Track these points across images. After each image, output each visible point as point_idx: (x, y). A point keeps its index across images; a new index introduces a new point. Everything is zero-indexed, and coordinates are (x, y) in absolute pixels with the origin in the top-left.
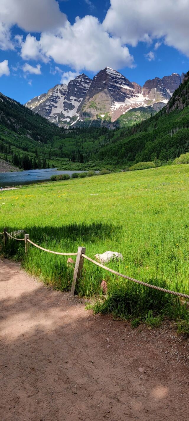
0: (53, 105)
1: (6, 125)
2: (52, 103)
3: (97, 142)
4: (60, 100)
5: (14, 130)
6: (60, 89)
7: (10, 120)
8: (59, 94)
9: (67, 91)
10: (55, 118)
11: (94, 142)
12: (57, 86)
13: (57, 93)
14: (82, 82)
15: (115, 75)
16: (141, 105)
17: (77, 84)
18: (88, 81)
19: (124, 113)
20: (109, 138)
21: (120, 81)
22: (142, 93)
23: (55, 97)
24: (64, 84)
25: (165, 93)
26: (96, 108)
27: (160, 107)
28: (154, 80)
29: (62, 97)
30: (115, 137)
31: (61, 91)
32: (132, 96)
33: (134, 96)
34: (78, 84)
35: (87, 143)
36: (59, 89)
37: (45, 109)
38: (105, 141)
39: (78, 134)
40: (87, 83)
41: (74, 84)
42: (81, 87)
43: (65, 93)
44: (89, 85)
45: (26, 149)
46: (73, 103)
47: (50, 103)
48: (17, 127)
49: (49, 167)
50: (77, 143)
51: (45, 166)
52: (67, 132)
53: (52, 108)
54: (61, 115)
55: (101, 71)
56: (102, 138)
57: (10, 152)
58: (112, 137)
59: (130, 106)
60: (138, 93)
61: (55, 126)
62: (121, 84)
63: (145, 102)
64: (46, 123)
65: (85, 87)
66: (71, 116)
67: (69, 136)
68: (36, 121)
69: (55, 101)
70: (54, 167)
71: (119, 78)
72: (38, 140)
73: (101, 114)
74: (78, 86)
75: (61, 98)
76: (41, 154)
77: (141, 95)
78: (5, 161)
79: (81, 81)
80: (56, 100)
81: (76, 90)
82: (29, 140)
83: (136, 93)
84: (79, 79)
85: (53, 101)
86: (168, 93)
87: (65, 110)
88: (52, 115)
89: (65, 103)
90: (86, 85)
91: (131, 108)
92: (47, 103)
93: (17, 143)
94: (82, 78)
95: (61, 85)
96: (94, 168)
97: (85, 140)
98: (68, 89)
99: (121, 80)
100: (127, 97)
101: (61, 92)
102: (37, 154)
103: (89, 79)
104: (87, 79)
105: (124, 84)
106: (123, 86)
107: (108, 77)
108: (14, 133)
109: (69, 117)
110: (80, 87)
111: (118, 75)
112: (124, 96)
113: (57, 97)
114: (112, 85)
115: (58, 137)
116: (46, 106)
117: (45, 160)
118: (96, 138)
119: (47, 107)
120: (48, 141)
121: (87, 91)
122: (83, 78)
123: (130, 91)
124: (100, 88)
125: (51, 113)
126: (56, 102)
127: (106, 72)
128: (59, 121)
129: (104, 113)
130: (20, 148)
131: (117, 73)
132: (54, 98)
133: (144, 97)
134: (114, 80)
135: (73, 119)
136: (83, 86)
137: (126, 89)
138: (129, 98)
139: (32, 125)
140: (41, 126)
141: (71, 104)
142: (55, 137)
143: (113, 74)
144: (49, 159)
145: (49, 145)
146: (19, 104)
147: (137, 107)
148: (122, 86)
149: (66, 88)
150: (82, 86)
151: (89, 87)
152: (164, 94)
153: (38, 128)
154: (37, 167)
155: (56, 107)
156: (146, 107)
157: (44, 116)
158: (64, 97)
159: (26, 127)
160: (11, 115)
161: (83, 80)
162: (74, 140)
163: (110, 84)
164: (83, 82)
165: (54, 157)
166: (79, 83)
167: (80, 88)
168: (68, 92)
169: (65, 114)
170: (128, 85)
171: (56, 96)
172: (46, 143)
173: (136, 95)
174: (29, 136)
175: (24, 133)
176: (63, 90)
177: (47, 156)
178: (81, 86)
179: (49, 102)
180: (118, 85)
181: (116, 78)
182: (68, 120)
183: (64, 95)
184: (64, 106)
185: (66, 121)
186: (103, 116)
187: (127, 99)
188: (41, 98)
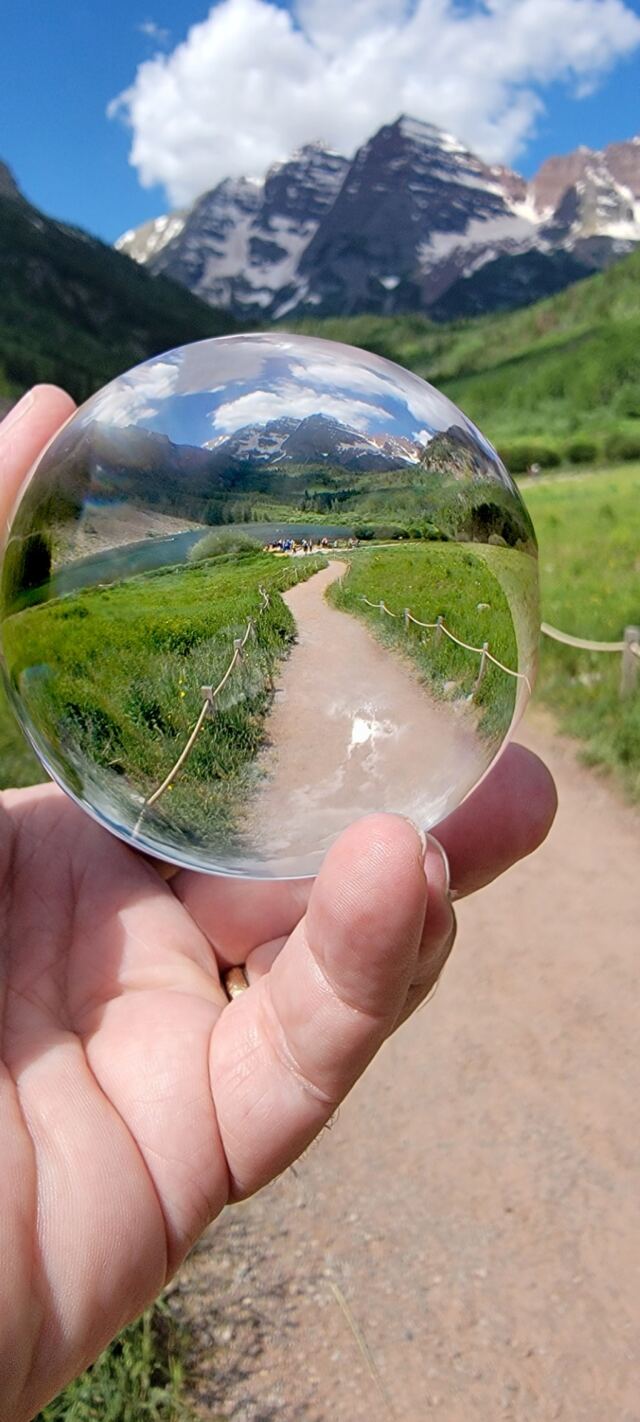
0: (210, 249)
2: (210, 242)
4: (235, 229)
6: (236, 195)
8: (233, 212)
9: (259, 200)
10: (219, 292)
13: (223, 207)
15: (432, 139)
16: (530, 245)
17: (293, 174)
18: (334, 166)
19: (467, 273)
21: (449, 161)
23: (217, 223)
25: (613, 201)
26: (366, 256)
27: (597, 252)
29: (242, 220)
31: (238, 202)
32: (495, 213)
33: (502, 213)
34: (298, 176)
37: (185, 263)
40: (331, 173)
41: (285, 177)
42: (310, 186)
44: (337, 179)
46: (283, 239)
47: (201, 242)
53: (207, 259)
54: (239, 284)
59: (490, 248)
60: (516, 200)
62: (453, 171)
65: (322, 185)
66: (275, 285)
69: (218, 234)
71: (446, 153)
73: (386, 274)
74: (299, 181)
75: (239, 222)
79: (310, 165)
80: (222, 231)
81: (292, 195)
83: (505, 204)
84: (303, 159)
85: (211, 234)
87: (254, 264)
88: (207, 281)
89: (254, 241)
90: (328, 180)
91: (491, 256)
92: (189, 242)
99: (452, 160)
100: (476, 217)
104: (333, 157)
105: (465, 171)
106: (460, 178)
107: (407, 148)
109: (266, 289)
110: (305, 185)
111: (442, 141)
112: (465, 213)
113: (224, 223)
114: (422, 177)
116: (187, 251)
119: (191, 257)
121: (330, 198)
123: (484, 195)
124: (378, 186)
125: (203, 275)
126: (221, 237)
127: (400, 130)
128: (234, 301)
129: (395, 274)
131: (439, 136)
132: (213, 226)
134: (427, 158)
135: (282, 294)
136: (317, 181)
137: (472, 190)
138: (484, 220)
141: (273, 245)
143: (424, 137)
147: (514, 253)
148: (456, 180)
150: (313, 180)
151: (337, 183)
155: (220, 255)
158: (249, 219)
161: (316, 162)
163: (416, 174)
164: (317, 166)
166: (303, 172)
167: (306, 189)
168: (266, 204)
169: (255, 277)
170: (478, 175)
173: (506, 209)
176: (243, 198)
178: (309, 182)
180: (445, 178)
181: (436, 150)
182: (264, 299)
183: (248, 212)
184: (253, 252)
185: (256, 305)
186: (390, 283)
187: (473, 224)
188: (167, 226)
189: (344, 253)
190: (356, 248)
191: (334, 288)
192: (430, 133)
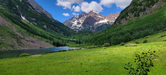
1: (54, 30)
2: (73, 22)
3: (87, 36)
5: (57, 32)
7: (56, 28)
8: (75, 19)
10: (73, 27)
11: (86, 36)
16: (106, 23)
19: (99, 26)
20: (92, 35)
26: (89, 24)
30: (94, 34)
32: (102, 20)
35: (84, 37)
38: (91, 36)
39: (81, 33)
40: (86, 15)
45: (59, 39)
46: (80, 22)
48: (58, 31)
49: (66, 46)
50: (80, 36)
51: (65, 45)
52: (77, 32)
54: (76, 26)
55: (91, 11)
56: (89, 35)
57: (53, 40)
58: (93, 35)
60: (105, 19)
61: (73, 30)
64: (69, 29)
66: (79, 27)
67: (77, 34)
68: (66, 28)
70: (68, 46)
72: (65, 35)
73: (91, 26)
76: (65, 41)
78: (50, 43)
79: (84, 14)
82: (62, 35)
85: (73, 21)
87: (77, 24)
88: (72, 26)
90: (85, 16)
91: (102, 24)
93: (56, 37)
96: (82, 47)
97: (83, 36)
99: (98, 14)
101: (76, 18)
102: (63, 41)
104: (86, 14)
107: (93, 13)
108: (56, 33)
109: (78, 27)
113: (74, 20)
114: (95, 16)
115: (73, 34)
117: (65, 43)
118: (87, 35)
119: (71, 24)
120: (69, 36)
123: (102, 18)
125: (72, 25)
126: (74, 22)
127: (93, 11)
128: (75, 28)
130: (57, 38)
133: (107, 20)
135: (80, 28)
137: (100, 17)
139: (64, 30)
140: (67, 30)
141: (79, 22)
142: (72, 34)
144: (68, 43)
145: (69, 37)
146: (60, 22)
147: (104, 24)
149: (78, 17)
153: (66, 31)
154: (62, 46)
155: (74, 23)
156: (108, 24)
157: (69, 27)
158: (77, 20)
159: (61, 31)
160: (56, 27)
162: (79, 35)
165: (69, 42)
169: (77, 26)
172: (68, 36)
174: (62, 34)
175: (60, 33)
177: (67, 41)
180: (97, 16)
181: (96, 14)
182: (78, 28)
183: (77, 19)
184: (77, 23)
185: (77, 29)
186: (91, 27)
187: (100, 21)
188: (69, 20)
189: (86, 24)
190: (88, 23)
191: (85, 27)
192: (96, 12)
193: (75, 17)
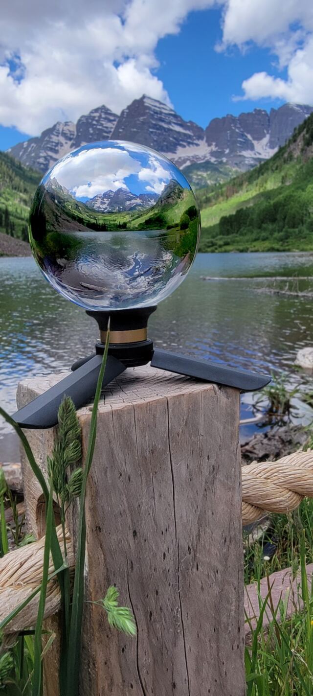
0: (51, 157)
2: (50, 153)
4: (63, 148)
6: (63, 130)
8: (62, 139)
9: (76, 133)
12: (58, 125)
13: (58, 136)
14: (102, 119)
15: (159, 108)
16: (206, 159)
17: (92, 121)
18: (112, 118)
21: (167, 118)
22: (205, 139)
23: (54, 144)
24: (70, 122)
25: (244, 139)
27: (238, 162)
28: (224, 118)
29: (66, 143)
31: (65, 134)
32: (189, 143)
33: (193, 144)
34: (94, 122)
36: (61, 130)
37: (39, 163)
40: (110, 121)
41: (88, 123)
42: (100, 127)
43: (72, 136)
44: (114, 124)
47: (47, 153)
53: (49, 161)
55: (135, 102)
59: (188, 159)
60: (199, 138)
62: (169, 123)
63: (213, 154)
65: (107, 128)
69: (55, 150)
71: (166, 114)
74: (94, 125)
75: (64, 145)
77: (203, 143)
79: (100, 117)
80: (57, 148)
81: (91, 131)
83: (194, 140)
84: (97, 114)
85: (51, 149)
86: (249, 140)
90: (109, 125)
91: (188, 163)
92: (40, 152)
94: (102, 112)
95: (64, 124)
98: (78, 131)
99: (169, 117)
100: (181, 145)
103: (114, 115)
104: (111, 115)
105: (175, 123)
106: (173, 126)
107: (147, 111)
110: (98, 127)
111: (164, 108)
112: (176, 144)
113: (57, 144)
114: (155, 125)
116: (40, 157)
119: (42, 160)
121: (111, 133)
122: (104, 112)
123: (185, 135)
124: (133, 128)
126: (56, 152)
127: (144, 102)
131: (162, 106)
132: (52, 145)
133: (209, 145)
134: (157, 116)
136: (104, 125)
137: (179, 133)
138: (184, 146)
143: (155, 106)
147: (199, 162)
148: (171, 127)
149: (73, 128)
150: (102, 125)
151: (114, 127)
152: (244, 142)
155: (56, 160)
156: (215, 161)
158: (70, 143)
161: (103, 116)
163: (152, 123)
164: (104, 118)
166: (97, 121)
167: (99, 129)
168: (78, 135)
170: (181, 125)
171: (57, 141)
173: (195, 142)
176: (67, 132)
178: (100, 125)
179: (45, 152)
180: (166, 126)
181: (161, 113)
183: (70, 139)
187: (180, 148)
188: (29, 145)
192: (158, 105)
193: (60, 128)
